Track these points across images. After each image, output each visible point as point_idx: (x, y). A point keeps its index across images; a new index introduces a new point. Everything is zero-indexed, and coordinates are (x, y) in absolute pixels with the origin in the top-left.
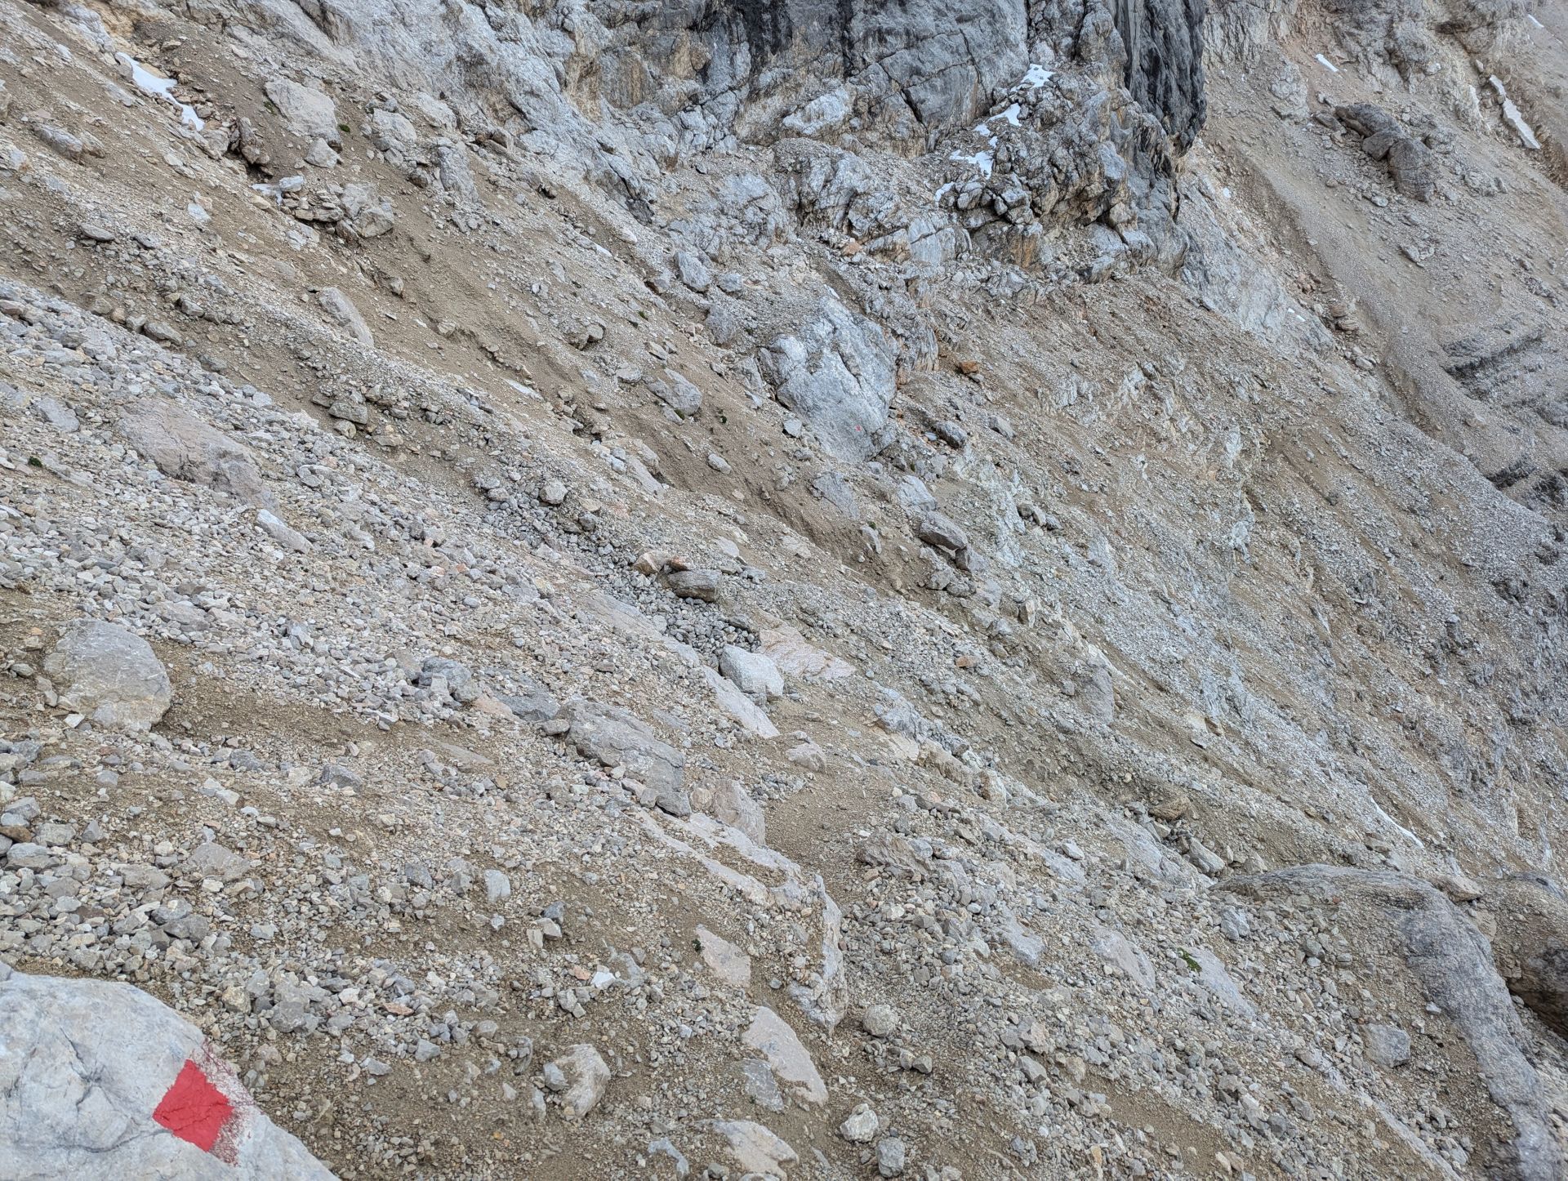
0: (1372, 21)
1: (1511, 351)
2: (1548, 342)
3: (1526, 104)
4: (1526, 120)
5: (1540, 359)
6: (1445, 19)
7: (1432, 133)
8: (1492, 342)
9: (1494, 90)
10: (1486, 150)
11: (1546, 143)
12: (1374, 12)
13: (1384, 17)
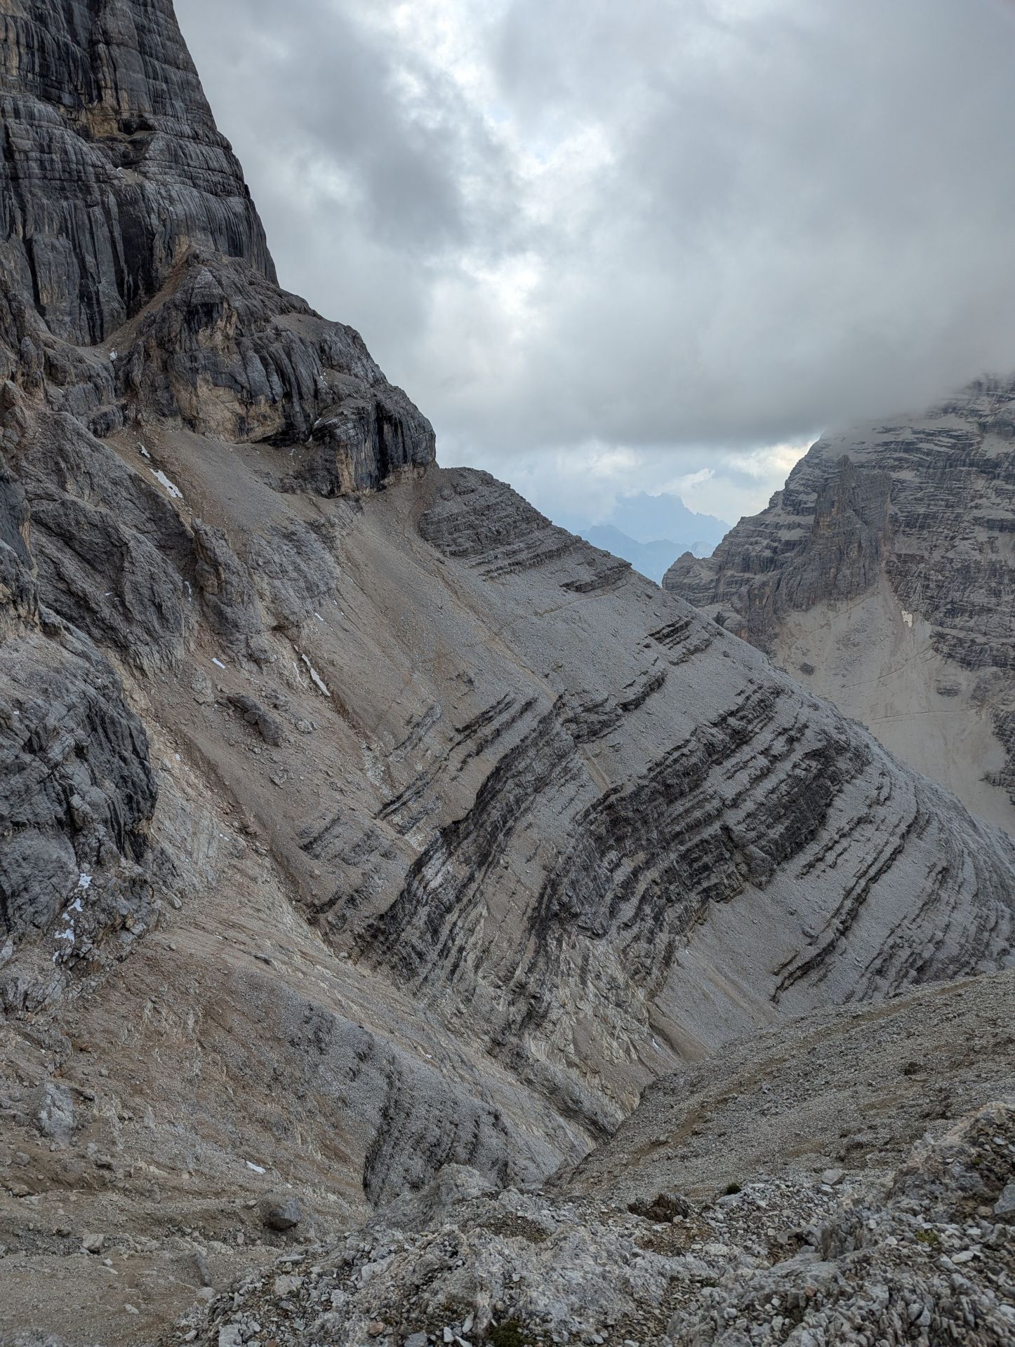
0: (237, 640)
1: (327, 829)
2: (343, 820)
3: (321, 671)
4: (322, 680)
5: (340, 830)
6: (275, 624)
7: (277, 702)
8: (318, 826)
9: (305, 663)
10: (305, 704)
11: (332, 693)
12: (238, 634)
13: (243, 637)
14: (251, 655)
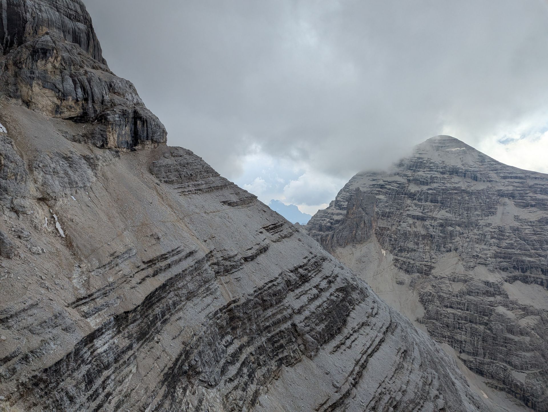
1: (24, 310)
2: (40, 305)
3: (62, 224)
4: (62, 229)
5: (35, 311)
6: (41, 197)
7: (21, 235)
8: (18, 307)
9: (54, 219)
10: (43, 239)
11: (66, 236)
12: (6, 196)
13: (10, 197)
14: (13, 208)
